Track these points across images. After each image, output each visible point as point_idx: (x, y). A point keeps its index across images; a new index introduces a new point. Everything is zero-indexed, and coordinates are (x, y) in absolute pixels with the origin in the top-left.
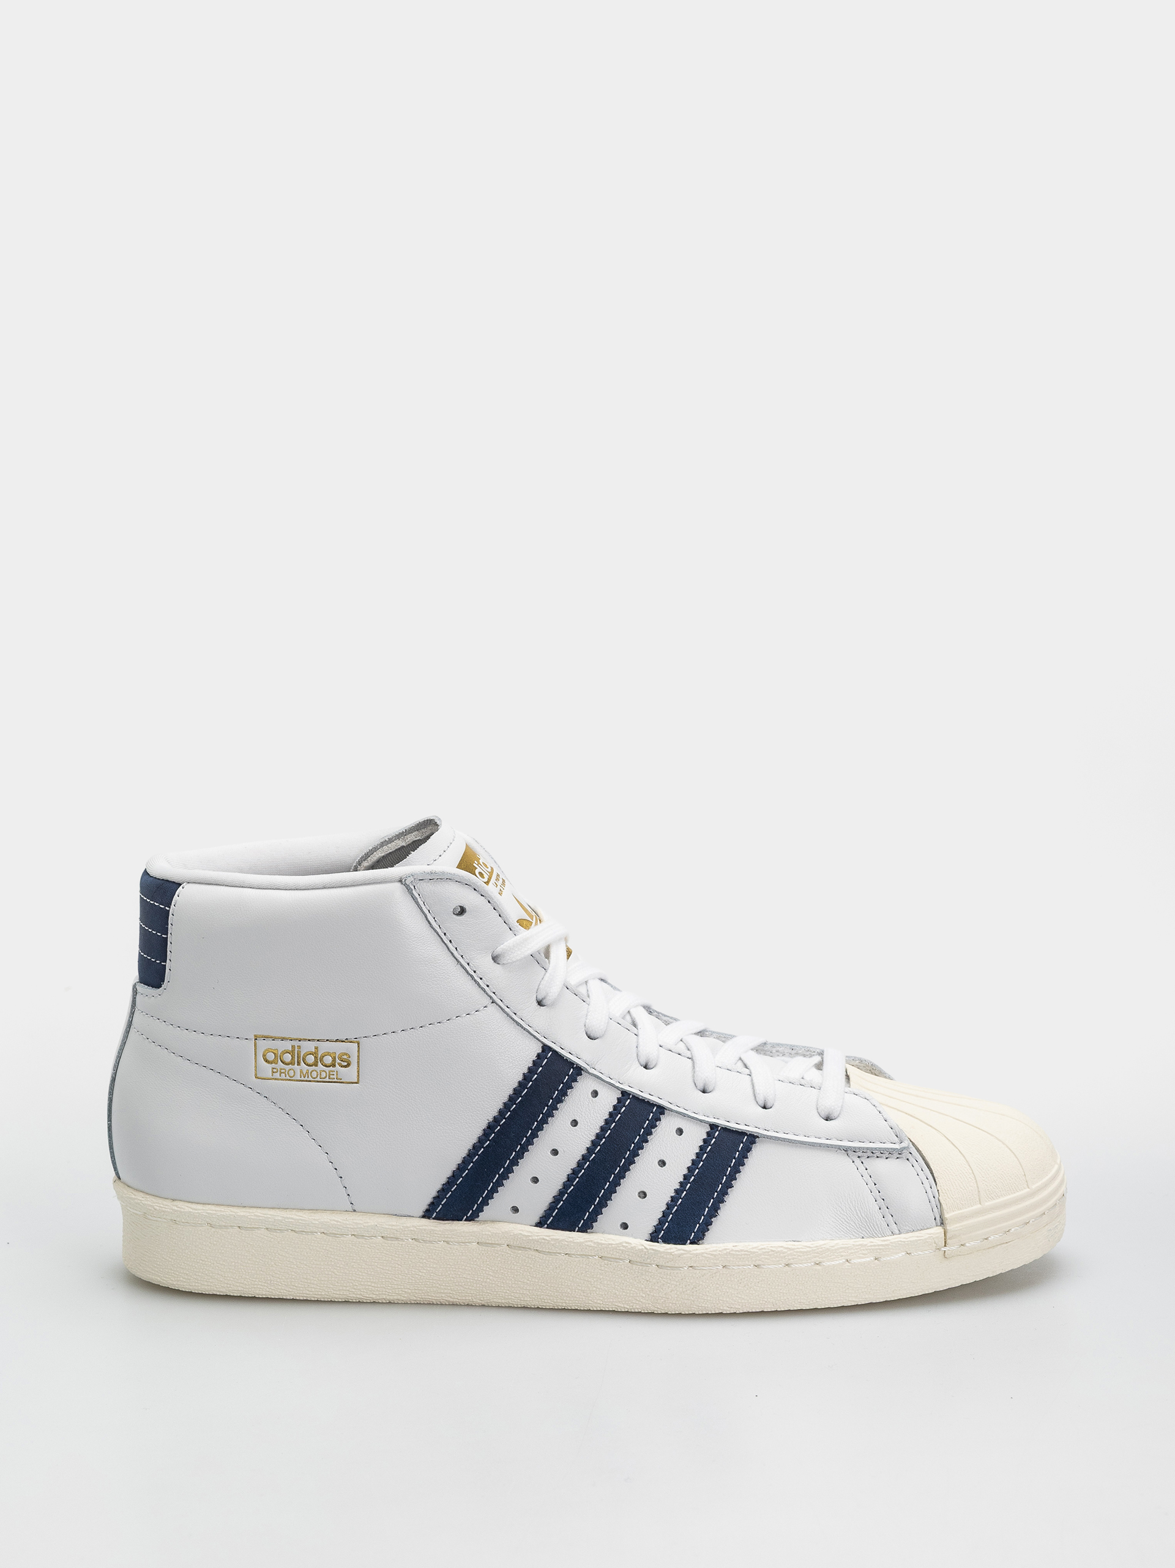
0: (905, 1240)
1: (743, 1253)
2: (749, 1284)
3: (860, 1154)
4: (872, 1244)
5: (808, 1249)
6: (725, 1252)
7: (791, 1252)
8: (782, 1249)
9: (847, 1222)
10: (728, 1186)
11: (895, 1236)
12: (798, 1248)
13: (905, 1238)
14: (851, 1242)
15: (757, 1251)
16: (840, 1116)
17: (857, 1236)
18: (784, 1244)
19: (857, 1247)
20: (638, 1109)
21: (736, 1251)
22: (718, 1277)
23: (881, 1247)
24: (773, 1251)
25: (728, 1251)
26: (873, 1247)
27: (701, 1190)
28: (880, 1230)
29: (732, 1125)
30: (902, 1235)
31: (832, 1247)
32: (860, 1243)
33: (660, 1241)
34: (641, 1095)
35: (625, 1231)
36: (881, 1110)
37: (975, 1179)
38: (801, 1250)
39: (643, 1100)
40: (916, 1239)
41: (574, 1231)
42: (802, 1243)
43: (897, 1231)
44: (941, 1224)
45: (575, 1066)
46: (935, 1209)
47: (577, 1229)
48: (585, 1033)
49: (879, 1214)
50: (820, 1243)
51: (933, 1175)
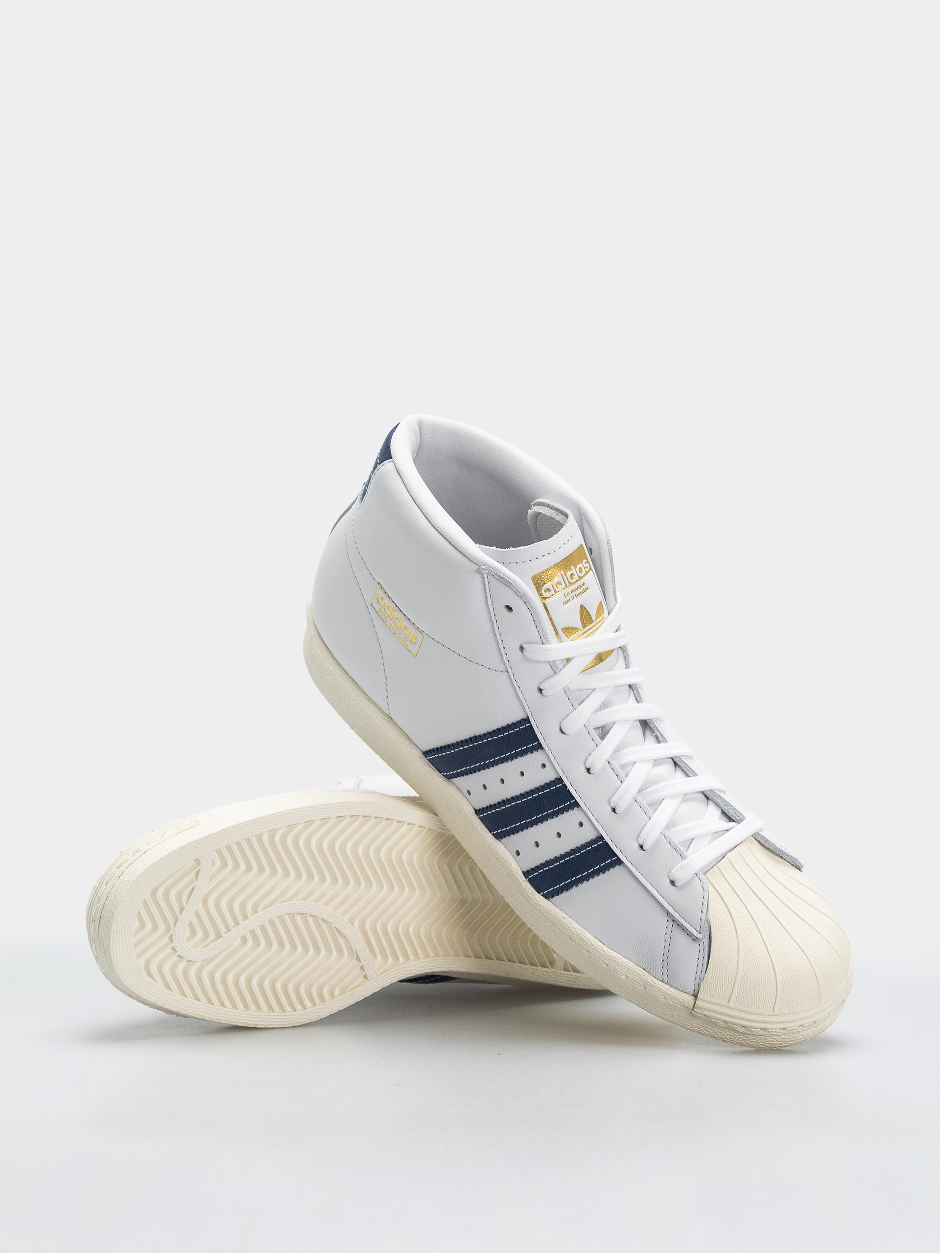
0: (665, 990)
1: (565, 925)
3: (675, 921)
4: (645, 977)
5: (603, 953)
6: (555, 916)
7: (593, 946)
8: (588, 940)
10: (586, 878)
11: (662, 983)
12: (598, 947)
15: (574, 931)
16: (680, 888)
17: (641, 967)
18: (590, 937)
19: (636, 973)
20: (562, 794)
21: (563, 921)
23: (648, 984)
25: (558, 917)
26: (645, 980)
28: (656, 974)
29: (613, 845)
30: (667, 986)
31: (620, 962)
32: (639, 972)
33: (528, 879)
34: (569, 787)
35: (516, 856)
36: (705, 903)
37: (734, 986)
38: (599, 950)
39: (569, 791)
40: (673, 995)
41: (491, 833)
42: (604, 946)
43: (666, 981)
44: (696, 996)
45: (538, 742)
46: (697, 986)
47: (492, 833)
48: (559, 727)
49: (660, 963)
50: (614, 954)
51: (707, 965)
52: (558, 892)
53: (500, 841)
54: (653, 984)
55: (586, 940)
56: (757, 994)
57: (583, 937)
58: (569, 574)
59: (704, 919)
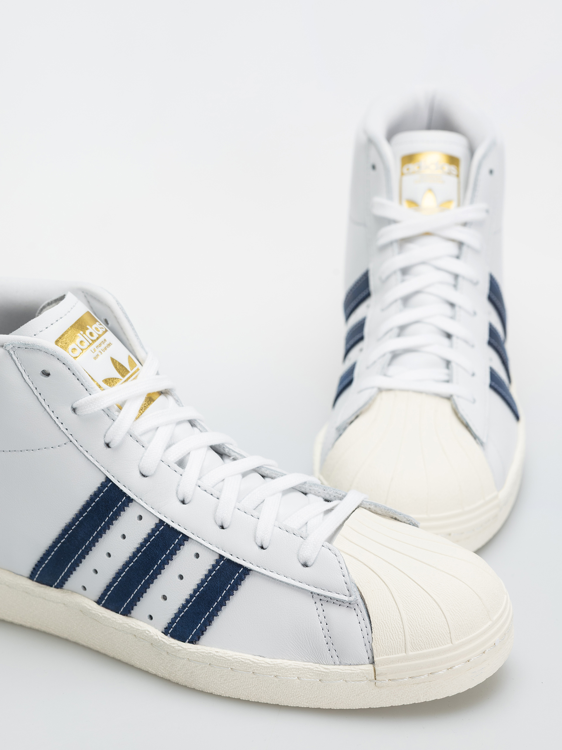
0: (341, 671)
1: (221, 658)
2: (228, 680)
3: (322, 598)
4: (317, 669)
5: (268, 665)
6: (209, 655)
7: (255, 665)
8: (249, 661)
9: (302, 649)
10: (222, 604)
11: (335, 667)
12: (260, 663)
13: (341, 670)
14: (300, 664)
15: (232, 659)
16: (313, 565)
17: (309, 660)
18: (250, 657)
19: (306, 670)
20: (168, 535)
21: (217, 656)
22: (206, 670)
23: (323, 673)
24: (243, 662)
25: (211, 654)
26: (317, 672)
27: (202, 604)
28: (326, 660)
29: (234, 559)
30: (341, 667)
31: (286, 666)
32: (309, 667)
33: (169, 635)
34: (172, 524)
35: (150, 621)
36: (344, 567)
37: (404, 633)
38: (263, 665)
39: (173, 528)
40: (351, 672)
41: (118, 613)
42: (266, 659)
43: (338, 663)
44: (373, 663)
45: (126, 496)
46: (369, 651)
47: (120, 612)
48: (139, 471)
49: (326, 647)
50: (279, 661)
51: (371, 625)
52: (202, 631)
53: (130, 617)
54: (327, 671)
55: (247, 661)
56: (429, 631)
57: (242, 660)
58: (87, 332)
59: (348, 582)
